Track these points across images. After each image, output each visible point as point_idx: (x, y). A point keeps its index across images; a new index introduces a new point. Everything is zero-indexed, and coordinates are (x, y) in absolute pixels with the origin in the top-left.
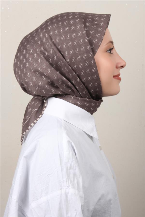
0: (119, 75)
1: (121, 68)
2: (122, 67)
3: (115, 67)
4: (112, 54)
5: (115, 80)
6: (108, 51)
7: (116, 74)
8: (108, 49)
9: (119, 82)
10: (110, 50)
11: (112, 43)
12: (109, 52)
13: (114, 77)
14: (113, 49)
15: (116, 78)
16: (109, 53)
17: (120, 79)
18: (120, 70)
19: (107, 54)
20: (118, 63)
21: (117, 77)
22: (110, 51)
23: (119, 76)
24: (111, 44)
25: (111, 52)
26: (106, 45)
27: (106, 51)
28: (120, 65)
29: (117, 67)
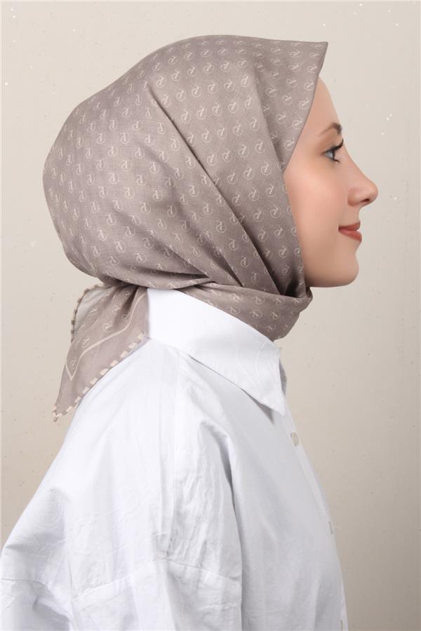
0: (357, 225)
1: (365, 203)
2: (367, 201)
3: (346, 201)
4: (336, 162)
6: (327, 152)
7: (348, 222)
9: (357, 247)
10: (332, 151)
11: (338, 128)
12: (331, 155)
13: (341, 229)
14: (341, 149)
15: (348, 232)
16: (330, 158)
17: (358, 238)
18: (359, 210)
19: (324, 162)
20: (353, 191)
21: (351, 231)
22: (334, 155)
23: (358, 228)
24: (335, 131)
25: (336, 158)
27: (324, 154)
28: (360, 196)
29: (352, 203)
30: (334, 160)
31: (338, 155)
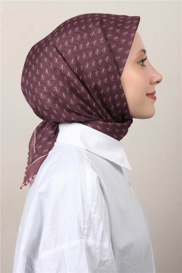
1: (157, 83)
2: (158, 82)
3: (149, 83)
5: (148, 99)
6: (140, 62)
8: (140, 60)
9: (154, 102)
10: (142, 61)
11: (144, 51)
12: (142, 63)
13: (147, 95)
14: (146, 60)
15: (150, 96)
16: (141, 65)
17: (155, 98)
18: (155, 86)
19: (138, 66)
20: (152, 78)
21: (152, 95)
22: (143, 63)
23: (154, 94)
24: (143, 53)
25: (144, 64)
26: (137, 54)
27: (138, 63)
28: (155, 80)
29: (151, 83)
30: (143, 65)
31: (145, 63)
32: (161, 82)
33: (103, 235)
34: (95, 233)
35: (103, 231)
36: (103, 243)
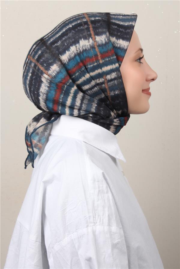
5: (144, 95)
8: (138, 58)
26: (135, 53)
32: (155, 80)
33: (109, 220)
34: (102, 219)
35: (109, 216)
36: (111, 227)
